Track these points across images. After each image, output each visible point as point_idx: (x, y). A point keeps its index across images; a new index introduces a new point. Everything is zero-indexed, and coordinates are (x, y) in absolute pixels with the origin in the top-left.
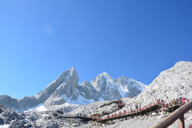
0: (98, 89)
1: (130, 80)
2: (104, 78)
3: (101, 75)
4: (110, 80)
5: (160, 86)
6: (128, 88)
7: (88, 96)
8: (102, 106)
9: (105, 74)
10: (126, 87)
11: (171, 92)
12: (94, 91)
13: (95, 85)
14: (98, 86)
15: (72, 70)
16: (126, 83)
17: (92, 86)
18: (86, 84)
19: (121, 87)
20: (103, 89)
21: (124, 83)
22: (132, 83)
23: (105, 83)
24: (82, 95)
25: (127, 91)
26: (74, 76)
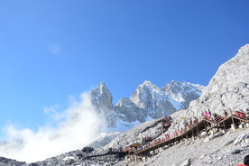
0: (142, 106)
1: (184, 84)
2: (147, 89)
3: (142, 86)
4: (155, 90)
5: (220, 87)
6: (183, 96)
7: (130, 118)
8: (145, 130)
9: (147, 83)
10: (179, 94)
11: (229, 96)
12: (137, 109)
13: (136, 100)
14: (141, 101)
15: (101, 87)
16: (179, 89)
17: (133, 104)
18: (124, 102)
19: (173, 96)
20: (149, 104)
21: (175, 90)
22: (186, 88)
23: (150, 95)
24: (121, 117)
25: (182, 100)
26: (105, 94)
